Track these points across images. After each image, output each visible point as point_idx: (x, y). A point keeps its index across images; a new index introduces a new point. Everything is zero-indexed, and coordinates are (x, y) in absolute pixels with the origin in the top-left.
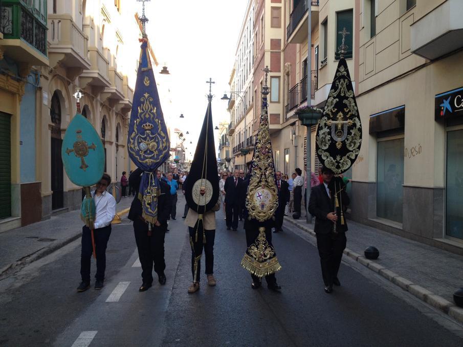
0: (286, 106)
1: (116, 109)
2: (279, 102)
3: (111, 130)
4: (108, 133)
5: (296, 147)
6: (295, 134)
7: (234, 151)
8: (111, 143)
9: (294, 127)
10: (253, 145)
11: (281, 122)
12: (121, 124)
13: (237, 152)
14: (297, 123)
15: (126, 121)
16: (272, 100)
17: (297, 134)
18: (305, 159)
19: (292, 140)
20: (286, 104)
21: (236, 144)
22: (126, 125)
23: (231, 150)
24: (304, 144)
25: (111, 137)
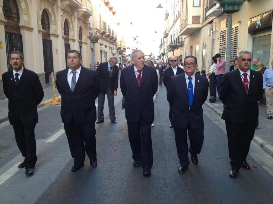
0: (205, 9)
1: (78, 15)
2: (200, 6)
3: (73, 31)
4: (71, 33)
5: (213, 40)
6: (212, 30)
7: (168, 48)
8: (74, 41)
9: (212, 24)
10: (180, 43)
11: (201, 22)
12: (83, 27)
13: (169, 49)
14: (214, 21)
15: (87, 25)
16: (195, 5)
17: (214, 30)
18: (220, 50)
19: (210, 36)
20: (205, 7)
21: (169, 43)
22: (87, 27)
23: (166, 47)
24: (220, 37)
25: (73, 36)
